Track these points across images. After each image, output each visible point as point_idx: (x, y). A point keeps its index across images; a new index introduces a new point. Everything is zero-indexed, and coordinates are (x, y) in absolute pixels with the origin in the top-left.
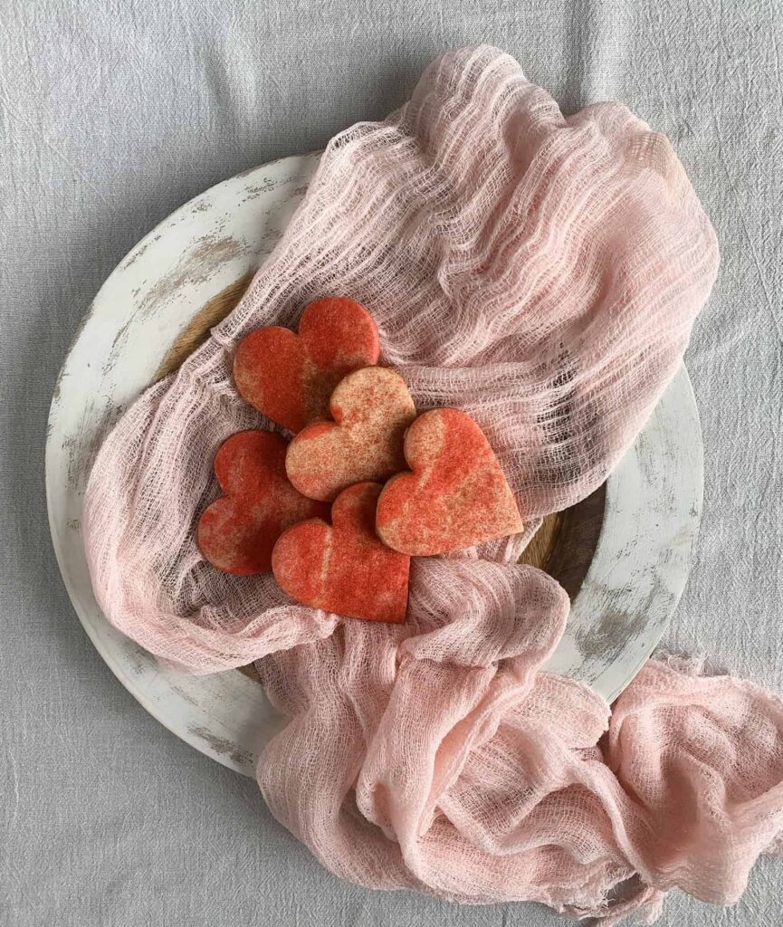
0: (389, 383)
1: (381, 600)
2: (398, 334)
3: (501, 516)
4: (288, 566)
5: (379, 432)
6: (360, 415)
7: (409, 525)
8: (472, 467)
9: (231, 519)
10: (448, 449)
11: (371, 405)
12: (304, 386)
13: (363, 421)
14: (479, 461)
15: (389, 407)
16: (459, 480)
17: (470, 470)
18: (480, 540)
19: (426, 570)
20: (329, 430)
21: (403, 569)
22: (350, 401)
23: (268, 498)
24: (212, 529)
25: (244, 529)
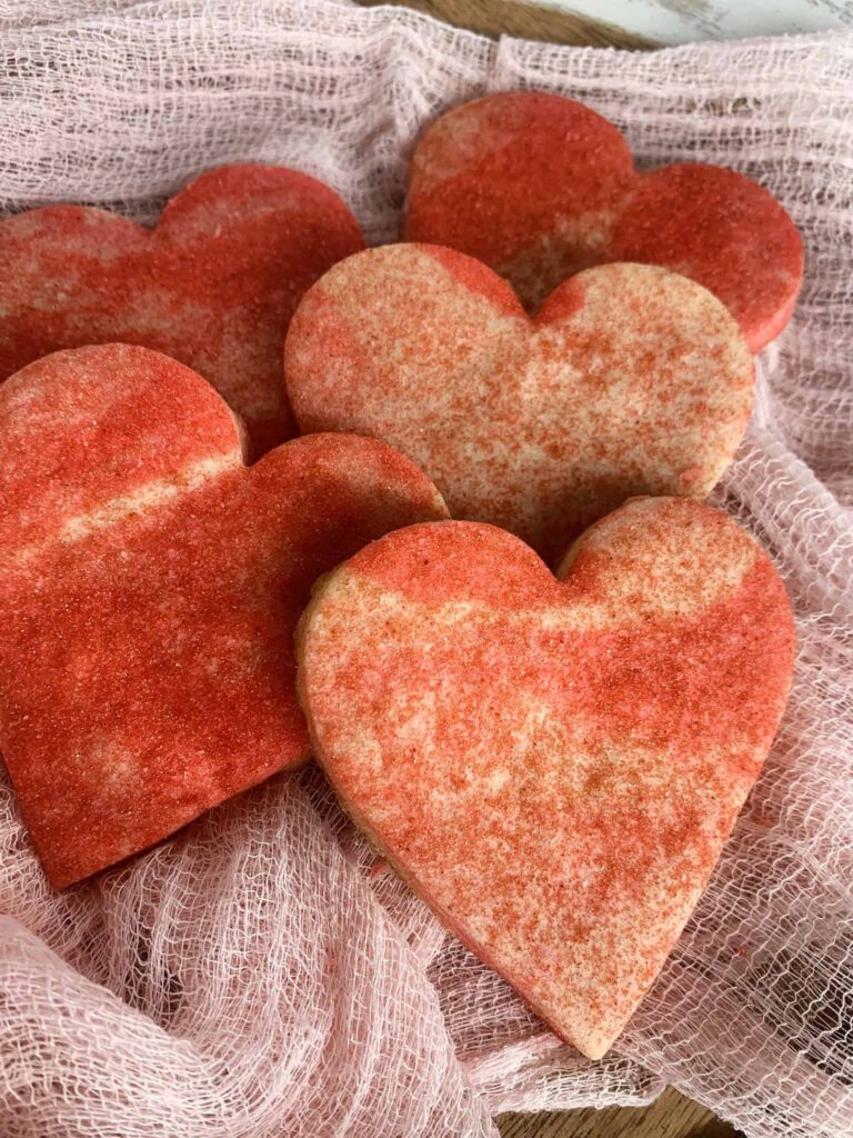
0: (729, 381)
1: (98, 754)
2: (799, 391)
3: (603, 946)
4: (51, 403)
5: (585, 440)
6: (597, 362)
7: (409, 656)
8: (682, 750)
9: (96, 262)
10: (688, 636)
11: (640, 372)
12: (546, 240)
13: (587, 379)
14: (711, 758)
15: (667, 425)
16: (627, 730)
17: (672, 748)
18: (493, 934)
19: (280, 834)
20: (506, 310)
21: (240, 761)
22: (617, 311)
23: (208, 311)
24: (41, 234)
25: (84, 302)
